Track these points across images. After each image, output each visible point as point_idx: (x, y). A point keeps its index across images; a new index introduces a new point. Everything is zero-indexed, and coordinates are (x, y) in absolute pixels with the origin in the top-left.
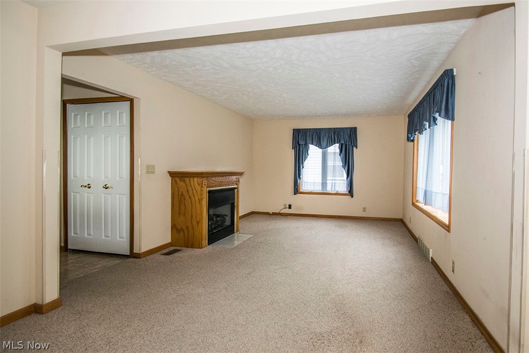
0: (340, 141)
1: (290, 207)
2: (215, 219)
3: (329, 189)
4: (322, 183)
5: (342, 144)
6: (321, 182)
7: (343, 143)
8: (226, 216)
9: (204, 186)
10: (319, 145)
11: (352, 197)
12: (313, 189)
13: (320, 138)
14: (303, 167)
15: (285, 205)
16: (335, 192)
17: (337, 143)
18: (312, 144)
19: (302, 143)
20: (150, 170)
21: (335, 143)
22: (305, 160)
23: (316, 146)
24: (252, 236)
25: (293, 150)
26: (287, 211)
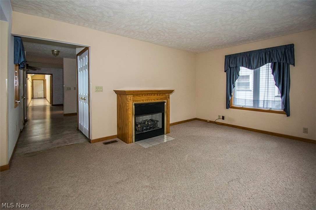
0: (272, 60)
1: (223, 118)
2: (146, 123)
3: (261, 106)
4: (254, 100)
5: (275, 63)
6: (252, 99)
7: (276, 61)
8: (157, 121)
9: (129, 100)
10: (249, 66)
11: (288, 115)
12: (244, 105)
13: (249, 60)
14: (234, 87)
15: (219, 116)
16: (268, 109)
17: (269, 62)
18: (243, 66)
19: (232, 66)
20: (99, 89)
21: (266, 63)
22: (235, 80)
23: (246, 67)
24: (174, 139)
25: (226, 73)
26: (221, 121)
